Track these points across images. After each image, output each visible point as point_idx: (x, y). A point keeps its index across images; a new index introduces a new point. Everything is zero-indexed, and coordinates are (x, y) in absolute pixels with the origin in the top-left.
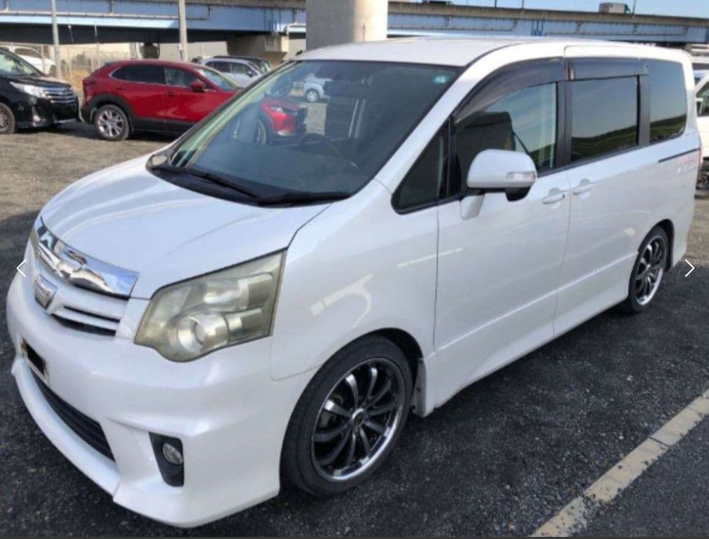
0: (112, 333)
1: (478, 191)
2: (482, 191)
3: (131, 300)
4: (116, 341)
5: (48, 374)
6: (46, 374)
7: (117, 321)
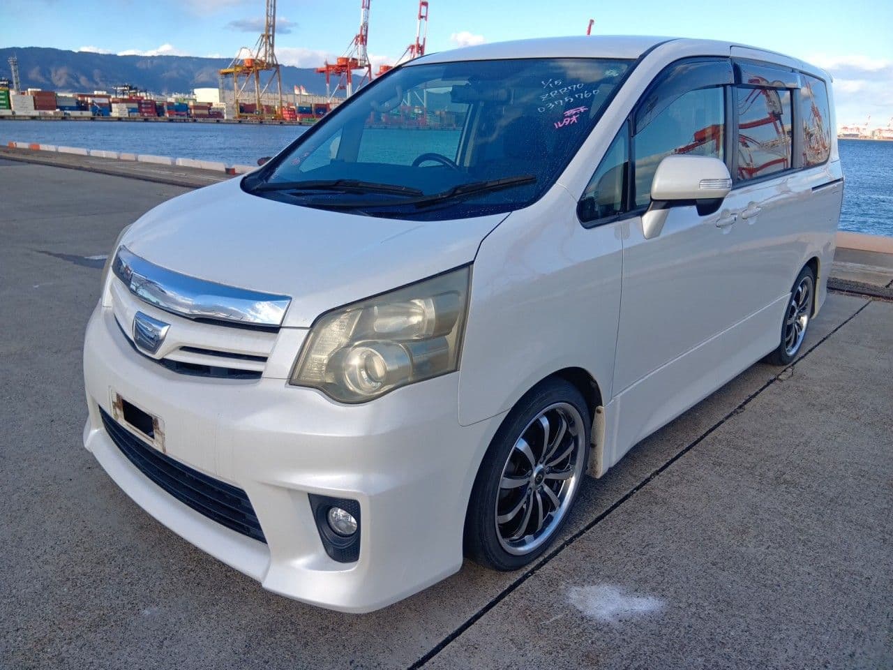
0: (257, 375)
1: (664, 204)
2: (669, 204)
3: (281, 330)
4: (261, 385)
5: (162, 434)
6: (156, 436)
7: (264, 359)
